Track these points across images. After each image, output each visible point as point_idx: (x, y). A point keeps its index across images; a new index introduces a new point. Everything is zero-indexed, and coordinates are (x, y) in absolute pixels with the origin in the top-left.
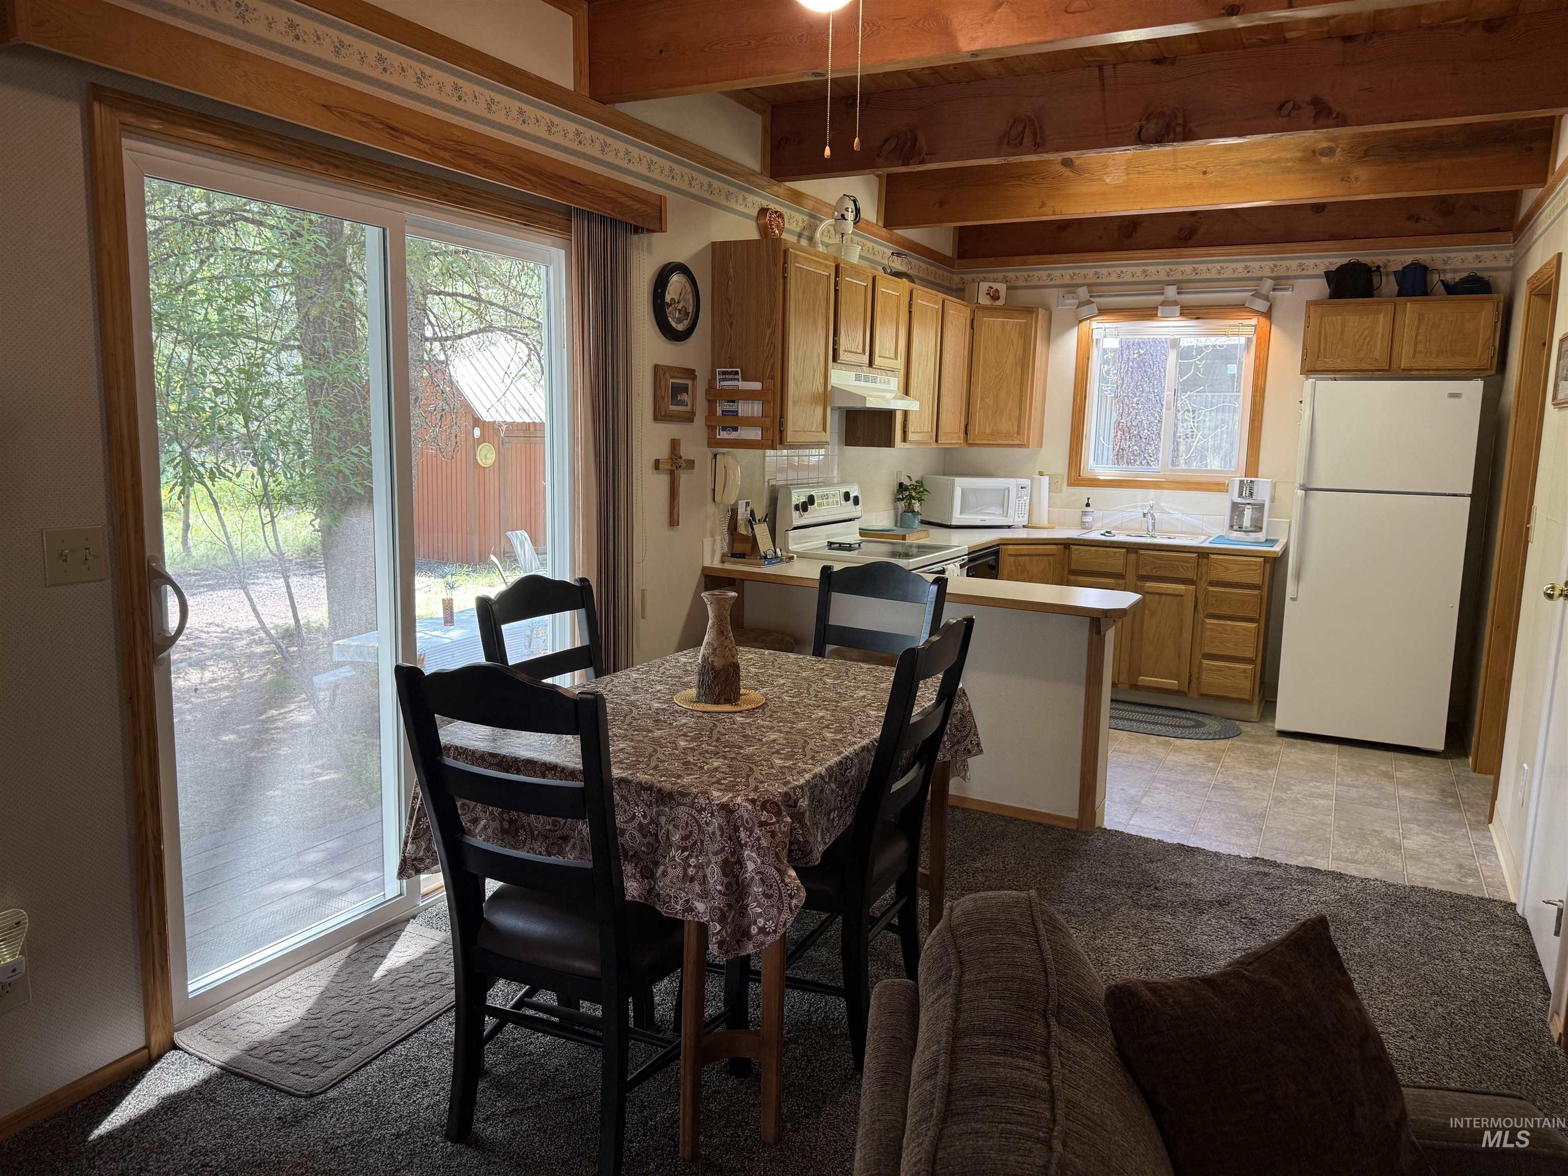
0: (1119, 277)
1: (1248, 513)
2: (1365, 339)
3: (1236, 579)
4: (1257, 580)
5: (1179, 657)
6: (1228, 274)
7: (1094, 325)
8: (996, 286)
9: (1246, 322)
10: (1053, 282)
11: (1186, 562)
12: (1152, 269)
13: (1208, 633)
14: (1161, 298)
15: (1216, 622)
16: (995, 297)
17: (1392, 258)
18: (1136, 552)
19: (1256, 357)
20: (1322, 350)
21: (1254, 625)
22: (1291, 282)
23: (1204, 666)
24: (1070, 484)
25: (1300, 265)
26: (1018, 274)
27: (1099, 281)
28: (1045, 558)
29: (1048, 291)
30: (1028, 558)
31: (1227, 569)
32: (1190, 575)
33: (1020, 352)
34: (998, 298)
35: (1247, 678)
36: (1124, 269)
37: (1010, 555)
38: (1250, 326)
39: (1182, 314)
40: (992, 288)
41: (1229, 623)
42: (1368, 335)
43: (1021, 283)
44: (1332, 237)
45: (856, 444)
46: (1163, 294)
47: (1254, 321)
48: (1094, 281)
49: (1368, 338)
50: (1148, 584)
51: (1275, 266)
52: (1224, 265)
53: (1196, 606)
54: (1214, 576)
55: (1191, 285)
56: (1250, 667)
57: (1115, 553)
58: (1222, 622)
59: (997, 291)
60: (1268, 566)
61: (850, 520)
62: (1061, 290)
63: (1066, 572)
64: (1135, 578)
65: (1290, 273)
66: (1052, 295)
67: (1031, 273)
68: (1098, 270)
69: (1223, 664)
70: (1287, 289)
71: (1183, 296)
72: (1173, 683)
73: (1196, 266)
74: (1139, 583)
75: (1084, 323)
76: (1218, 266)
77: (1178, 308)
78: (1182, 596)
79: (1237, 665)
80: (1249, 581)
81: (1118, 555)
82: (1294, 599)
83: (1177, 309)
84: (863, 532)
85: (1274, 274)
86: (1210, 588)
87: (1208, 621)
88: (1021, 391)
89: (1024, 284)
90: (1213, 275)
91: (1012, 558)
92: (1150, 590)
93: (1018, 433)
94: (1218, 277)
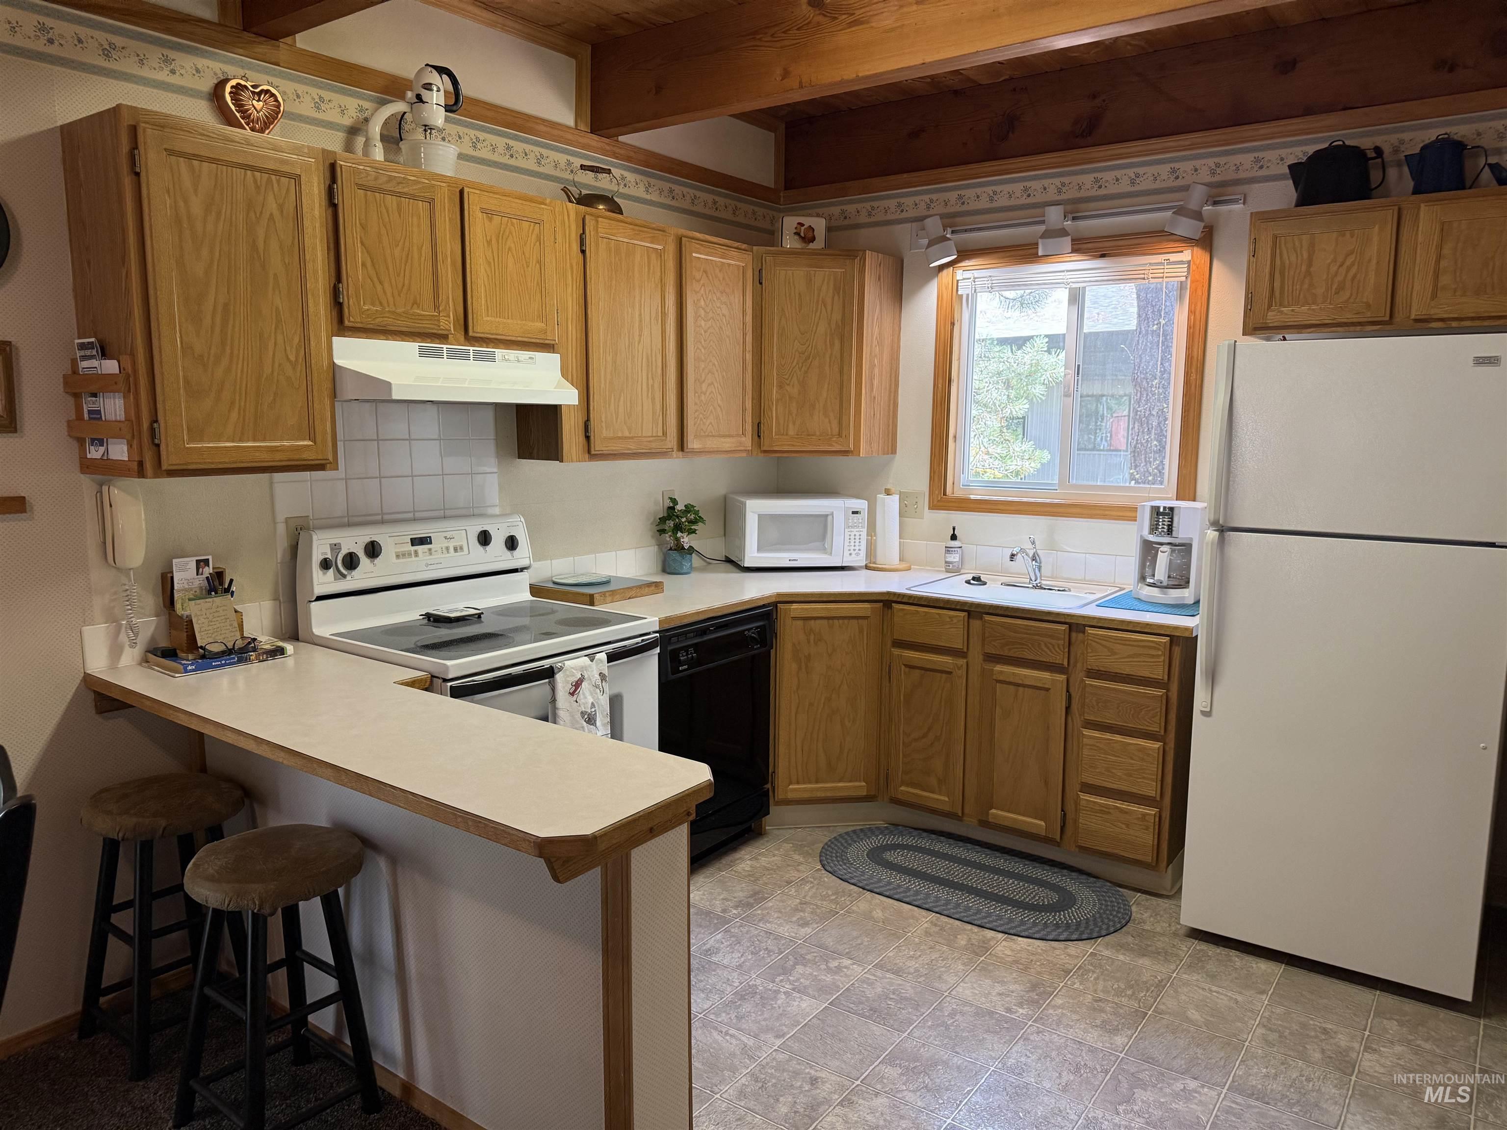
0: (991, 200)
1: (1163, 558)
2: (1349, 269)
3: (1127, 670)
4: (1159, 673)
5: (1046, 783)
6: (1145, 184)
7: (960, 274)
8: (808, 221)
9: (1173, 257)
10: (904, 215)
11: (1051, 637)
12: (1036, 185)
13: (1086, 752)
14: (1043, 228)
15: (1097, 734)
16: (808, 237)
17: (1406, 136)
18: (981, 618)
19: (1190, 311)
20: (1277, 293)
21: (1158, 745)
22: (1245, 188)
23: (1083, 803)
24: (933, 506)
25: (1257, 160)
26: (859, 206)
27: (965, 208)
28: (855, 622)
29: (898, 228)
30: (825, 622)
31: (1113, 652)
32: (1060, 658)
33: (837, 316)
34: (813, 239)
35: (1147, 828)
36: (998, 188)
37: (794, 618)
38: (1182, 262)
39: (1074, 251)
40: (802, 225)
41: (1118, 738)
42: (1353, 264)
43: (863, 219)
44: (1308, 111)
45: (531, 457)
46: (1043, 222)
47: (1186, 255)
48: (959, 208)
49: (1354, 270)
50: (998, 668)
51: (1218, 165)
52: (1140, 170)
53: (1068, 709)
54: (1093, 662)
55: (1092, 205)
56: (1153, 811)
57: (951, 617)
58: (1108, 736)
59: (811, 228)
60: (1177, 651)
61: (515, 571)
62: (914, 224)
63: (889, 643)
64: (981, 657)
65: (1242, 175)
66: (903, 233)
67: (875, 204)
68: (962, 192)
69: (1110, 802)
70: (1235, 201)
71: (1081, 224)
72: (1038, 825)
73: (1099, 175)
74: (988, 666)
75: (945, 272)
76: (1131, 172)
77: (1069, 239)
78: (1047, 690)
79: (1134, 808)
80: (1146, 674)
81: (955, 621)
82: (1207, 714)
83: (1067, 242)
84: (536, 590)
85: (1217, 178)
86: (1088, 681)
87: (1086, 732)
88: (841, 372)
89: (867, 220)
90: (1124, 187)
91: (800, 623)
92: (1001, 678)
93: (840, 435)
94: (1133, 189)
